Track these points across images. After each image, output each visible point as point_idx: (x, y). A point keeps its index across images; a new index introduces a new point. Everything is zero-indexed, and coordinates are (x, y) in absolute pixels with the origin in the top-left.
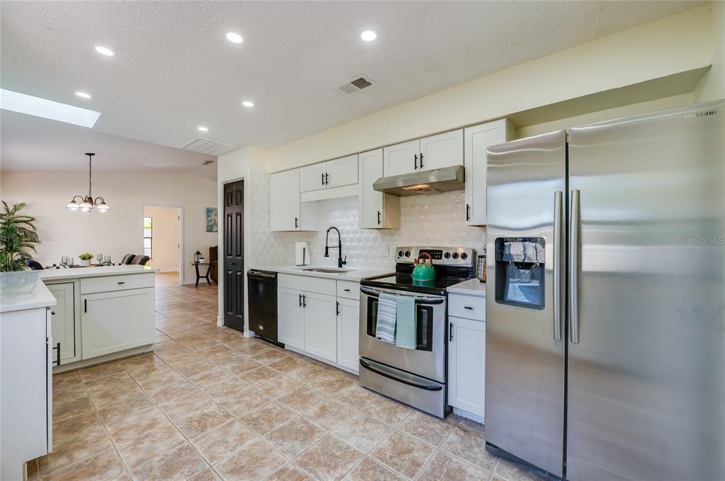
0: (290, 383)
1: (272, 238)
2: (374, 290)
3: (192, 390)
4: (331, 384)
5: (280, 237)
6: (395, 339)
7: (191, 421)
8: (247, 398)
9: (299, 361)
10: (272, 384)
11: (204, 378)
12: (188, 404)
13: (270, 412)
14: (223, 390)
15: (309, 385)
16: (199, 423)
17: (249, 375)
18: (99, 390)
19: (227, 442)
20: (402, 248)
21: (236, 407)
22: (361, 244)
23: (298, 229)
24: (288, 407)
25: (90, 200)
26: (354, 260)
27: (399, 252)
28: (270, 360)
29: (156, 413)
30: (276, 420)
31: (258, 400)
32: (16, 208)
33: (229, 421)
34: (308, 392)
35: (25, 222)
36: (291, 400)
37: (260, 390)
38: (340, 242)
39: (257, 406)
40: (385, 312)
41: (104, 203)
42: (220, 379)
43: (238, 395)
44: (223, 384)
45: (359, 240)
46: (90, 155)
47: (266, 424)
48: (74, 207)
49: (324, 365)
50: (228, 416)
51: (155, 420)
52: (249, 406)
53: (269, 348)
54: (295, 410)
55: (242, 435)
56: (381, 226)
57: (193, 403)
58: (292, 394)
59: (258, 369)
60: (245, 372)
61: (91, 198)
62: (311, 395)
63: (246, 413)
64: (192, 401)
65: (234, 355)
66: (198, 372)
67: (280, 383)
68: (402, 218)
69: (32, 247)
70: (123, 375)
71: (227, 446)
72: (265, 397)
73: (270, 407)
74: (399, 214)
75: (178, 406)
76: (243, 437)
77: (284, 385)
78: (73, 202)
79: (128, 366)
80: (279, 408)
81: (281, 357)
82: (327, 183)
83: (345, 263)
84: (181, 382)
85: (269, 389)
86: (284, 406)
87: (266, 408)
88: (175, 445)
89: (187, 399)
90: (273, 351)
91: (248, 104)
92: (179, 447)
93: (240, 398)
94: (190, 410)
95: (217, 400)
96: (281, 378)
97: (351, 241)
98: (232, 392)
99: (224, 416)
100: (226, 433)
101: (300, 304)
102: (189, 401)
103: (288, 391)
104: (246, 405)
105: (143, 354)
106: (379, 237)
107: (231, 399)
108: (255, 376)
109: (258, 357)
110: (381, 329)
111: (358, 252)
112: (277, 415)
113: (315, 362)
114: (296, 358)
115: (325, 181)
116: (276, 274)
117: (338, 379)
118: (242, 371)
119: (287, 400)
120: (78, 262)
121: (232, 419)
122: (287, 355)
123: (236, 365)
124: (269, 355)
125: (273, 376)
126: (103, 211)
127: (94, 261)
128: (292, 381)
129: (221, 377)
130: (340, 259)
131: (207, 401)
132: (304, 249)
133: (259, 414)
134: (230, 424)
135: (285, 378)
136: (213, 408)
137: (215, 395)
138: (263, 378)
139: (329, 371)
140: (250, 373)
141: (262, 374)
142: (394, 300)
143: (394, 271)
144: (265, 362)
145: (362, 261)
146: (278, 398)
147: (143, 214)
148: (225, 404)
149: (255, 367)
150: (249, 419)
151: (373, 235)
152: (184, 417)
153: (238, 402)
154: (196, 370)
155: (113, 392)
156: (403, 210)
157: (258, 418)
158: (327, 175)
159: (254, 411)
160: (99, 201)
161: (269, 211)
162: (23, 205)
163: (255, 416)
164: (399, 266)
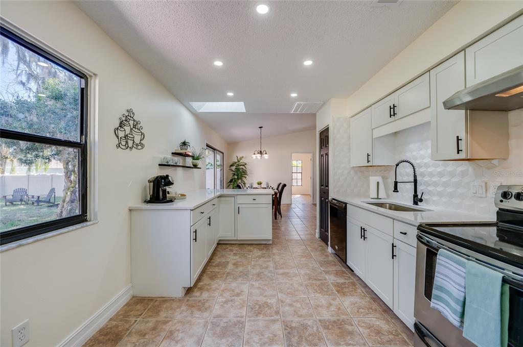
0: (339, 309)
1: (352, 172)
2: (435, 241)
3: (272, 280)
4: (378, 332)
5: (361, 172)
6: (462, 322)
7: (256, 304)
8: (298, 305)
9: (360, 290)
10: (323, 302)
11: (283, 274)
12: (263, 289)
13: (306, 328)
14: (288, 289)
15: (355, 321)
16: (260, 308)
17: (312, 285)
18: (235, 259)
19: (263, 335)
20: (509, 187)
21: (287, 308)
22: (444, 179)
23: (370, 164)
24: (324, 332)
25: (261, 153)
26: (435, 198)
27: (501, 192)
28: (336, 279)
29: (245, 288)
30: (306, 339)
31: (304, 312)
32: (241, 159)
33: (276, 317)
34: (350, 328)
35: (243, 165)
36: (330, 326)
37: (312, 302)
38: (415, 176)
39: (301, 316)
40: (446, 276)
41: (266, 153)
42: (291, 280)
43: (294, 299)
44: (291, 284)
45: (441, 174)
46: (261, 127)
47: (296, 338)
48: (254, 156)
49: (383, 306)
50: (277, 313)
51: (242, 292)
52: (296, 313)
53: (340, 267)
54: (328, 340)
55: (275, 336)
56: (462, 155)
57: (266, 290)
58: (335, 322)
59: (322, 283)
60: (310, 281)
61: (261, 151)
62: (351, 333)
63: (289, 318)
64: (267, 289)
65: (312, 264)
66: (283, 268)
67: (331, 304)
68: (513, 143)
69: (245, 177)
70: (249, 255)
71: (261, 339)
72: (311, 311)
73: (309, 323)
74: (507, 137)
75: (258, 288)
76: (276, 338)
77: (333, 308)
78: (254, 154)
79: (255, 250)
80: (315, 328)
81: (346, 279)
82: (394, 114)
83: (421, 200)
84: (270, 271)
85: (318, 306)
86: (321, 329)
87: (306, 322)
88: (238, 317)
89: (265, 285)
90: (343, 271)
91: (308, 63)
92: (239, 319)
93: (294, 302)
94: (261, 295)
95: (280, 295)
96: (334, 299)
97: (431, 175)
98: (292, 294)
99: (276, 311)
100: (267, 327)
101: (362, 236)
102: (266, 288)
103: (332, 316)
104: (295, 311)
105: (266, 244)
106: (471, 170)
107: (288, 300)
108: (316, 287)
109: (327, 272)
110: (439, 298)
111: (439, 189)
112: (310, 335)
113: (376, 298)
114: (358, 286)
115: (392, 114)
116: (346, 204)
117: (391, 330)
118: (310, 279)
119: (327, 325)
120: (256, 185)
121: (278, 317)
122: (354, 279)
123: (308, 272)
124: (337, 274)
125: (329, 295)
126: (267, 158)
127: (263, 185)
128: (342, 308)
129: (294, 278)
130: (415, 196)
131: (275, 293)
132: (378, 183)
133: (297, 325)
134: (274, 321)
135: (337, 301)
136: (273, 301)
137: (281, 291)
138: (320, 293)
139: (386, 315)
140: (313, 284)
141: (322, 288)
142: (460, 264)
143: (494, 219)
144: (331, 279)
145: (444, 199)
146: (322, 318)
147: (291, 159)
148: (282, 301)
149: (320, 280)
150: (289, 324)
151: (460, 169)
152: (255, 298)
153: (291, 305)
154: (284, 266)
155: (239, 264)
156: (512, 131)
157: (295, 328)
158: (394, 106)
159: (296, 319)
160: (265, 152)
161: (349, 149)
162: (243, 157)
163: (294, 325)
164: (501, 213)
